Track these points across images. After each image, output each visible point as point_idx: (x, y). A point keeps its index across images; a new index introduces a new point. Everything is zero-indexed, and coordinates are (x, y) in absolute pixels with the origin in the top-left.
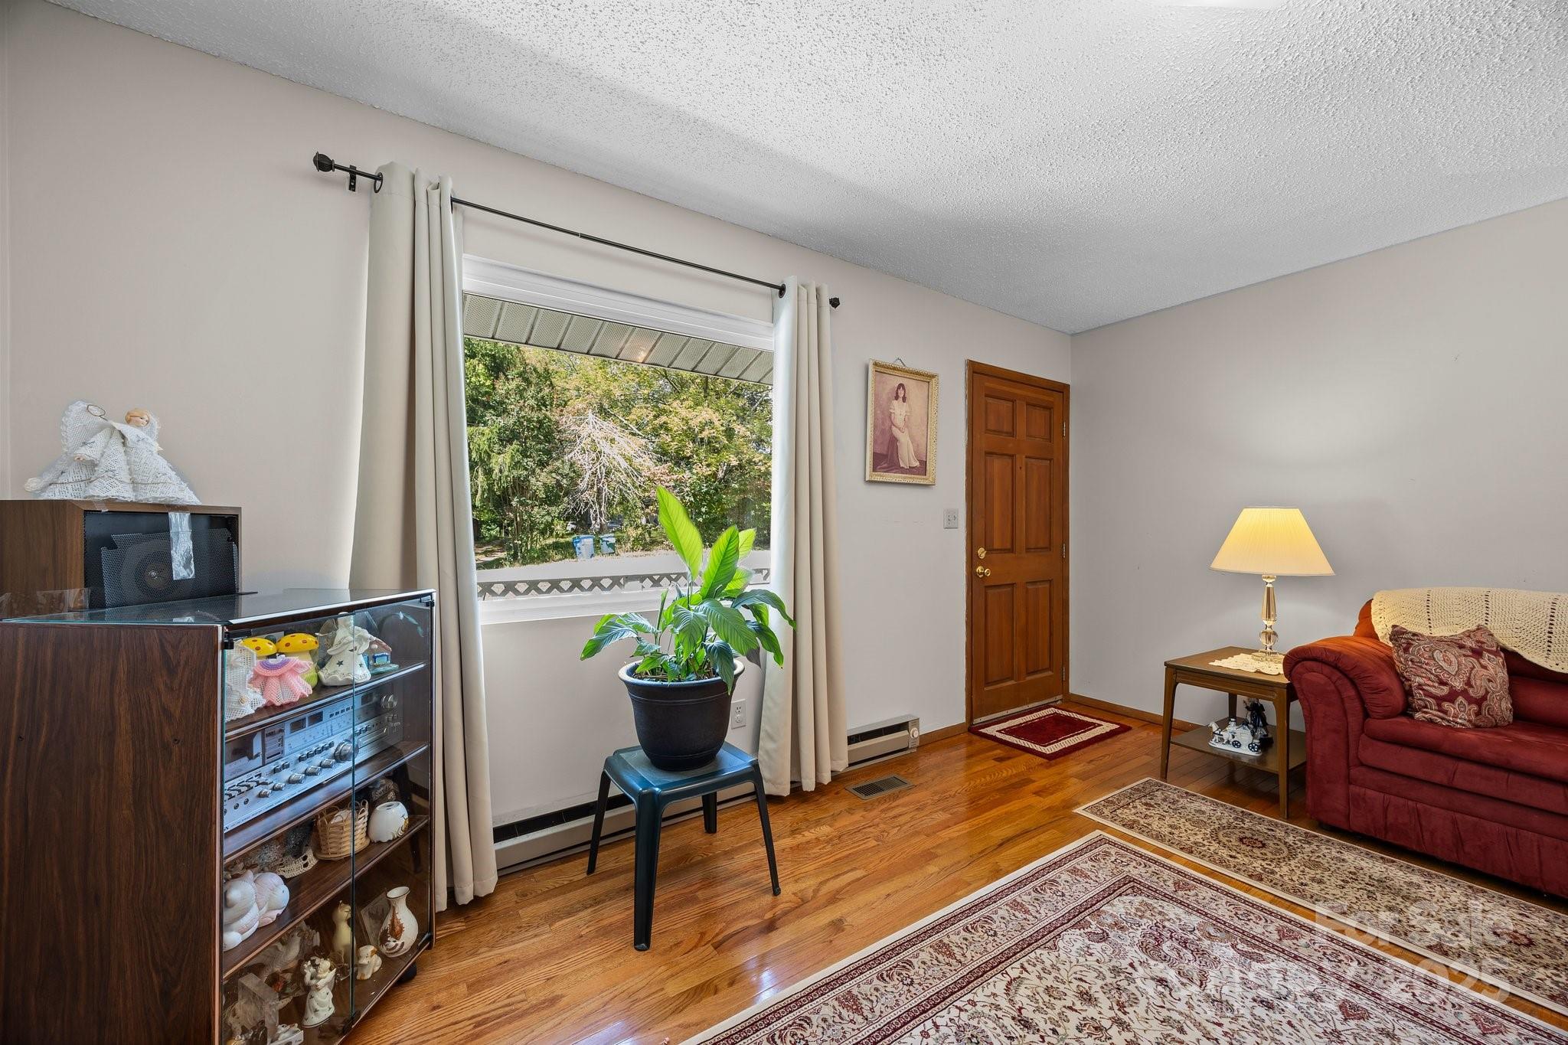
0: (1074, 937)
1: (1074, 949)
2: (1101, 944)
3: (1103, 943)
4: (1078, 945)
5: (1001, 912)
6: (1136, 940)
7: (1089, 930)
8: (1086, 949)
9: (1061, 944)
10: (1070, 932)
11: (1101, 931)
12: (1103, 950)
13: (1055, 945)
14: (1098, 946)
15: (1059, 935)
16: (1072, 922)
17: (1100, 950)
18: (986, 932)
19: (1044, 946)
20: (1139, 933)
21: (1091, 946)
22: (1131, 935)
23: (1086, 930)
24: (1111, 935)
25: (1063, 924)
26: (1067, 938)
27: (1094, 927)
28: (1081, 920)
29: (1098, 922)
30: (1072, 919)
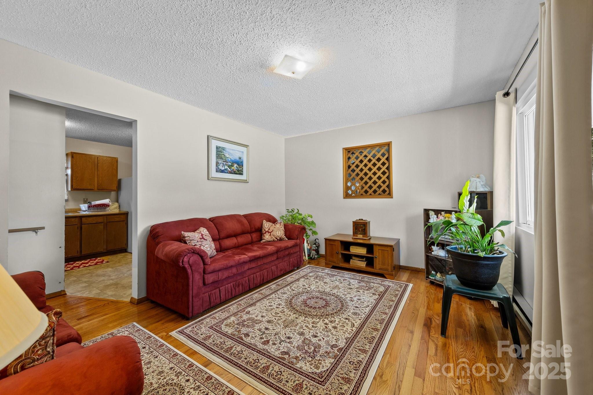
0: (341, 344)
1: (341, 340)
2: (333, 344)
3: (332, 344)
4: (339, 342)
5: (367, 347)
6: (322, 349)
7: (337, 348)
8: (337, 341)
9: (345, 341)
10: (343, 346)
11: (333, 349)
12: (332, 342)
13: (346, 340)
14: (334, 343)
15: (346, 344)
16: (343, 350)
17: (333, 342)
18: (368, 338)
19: (349, 339)
20: (321, 352)
21: (336, 342)
22: (323, 350)
23: (338, 348)
24: (330, 348)
25: (346, 348)
26: (344, 343)
27: (336, 350)
28: (341, 352)
29: (334, 352)
30: (344, 351)
